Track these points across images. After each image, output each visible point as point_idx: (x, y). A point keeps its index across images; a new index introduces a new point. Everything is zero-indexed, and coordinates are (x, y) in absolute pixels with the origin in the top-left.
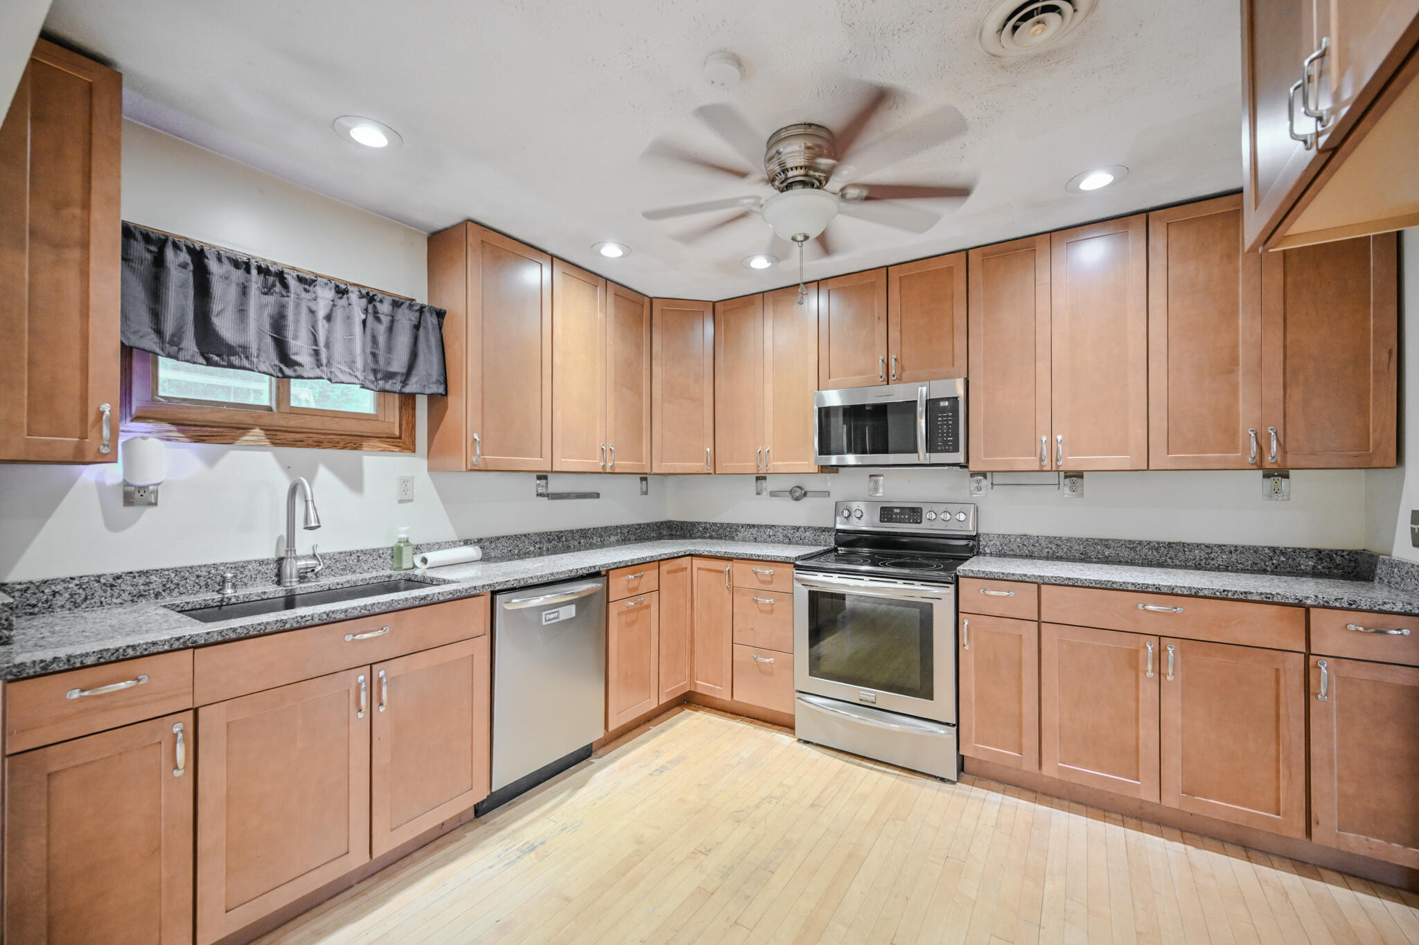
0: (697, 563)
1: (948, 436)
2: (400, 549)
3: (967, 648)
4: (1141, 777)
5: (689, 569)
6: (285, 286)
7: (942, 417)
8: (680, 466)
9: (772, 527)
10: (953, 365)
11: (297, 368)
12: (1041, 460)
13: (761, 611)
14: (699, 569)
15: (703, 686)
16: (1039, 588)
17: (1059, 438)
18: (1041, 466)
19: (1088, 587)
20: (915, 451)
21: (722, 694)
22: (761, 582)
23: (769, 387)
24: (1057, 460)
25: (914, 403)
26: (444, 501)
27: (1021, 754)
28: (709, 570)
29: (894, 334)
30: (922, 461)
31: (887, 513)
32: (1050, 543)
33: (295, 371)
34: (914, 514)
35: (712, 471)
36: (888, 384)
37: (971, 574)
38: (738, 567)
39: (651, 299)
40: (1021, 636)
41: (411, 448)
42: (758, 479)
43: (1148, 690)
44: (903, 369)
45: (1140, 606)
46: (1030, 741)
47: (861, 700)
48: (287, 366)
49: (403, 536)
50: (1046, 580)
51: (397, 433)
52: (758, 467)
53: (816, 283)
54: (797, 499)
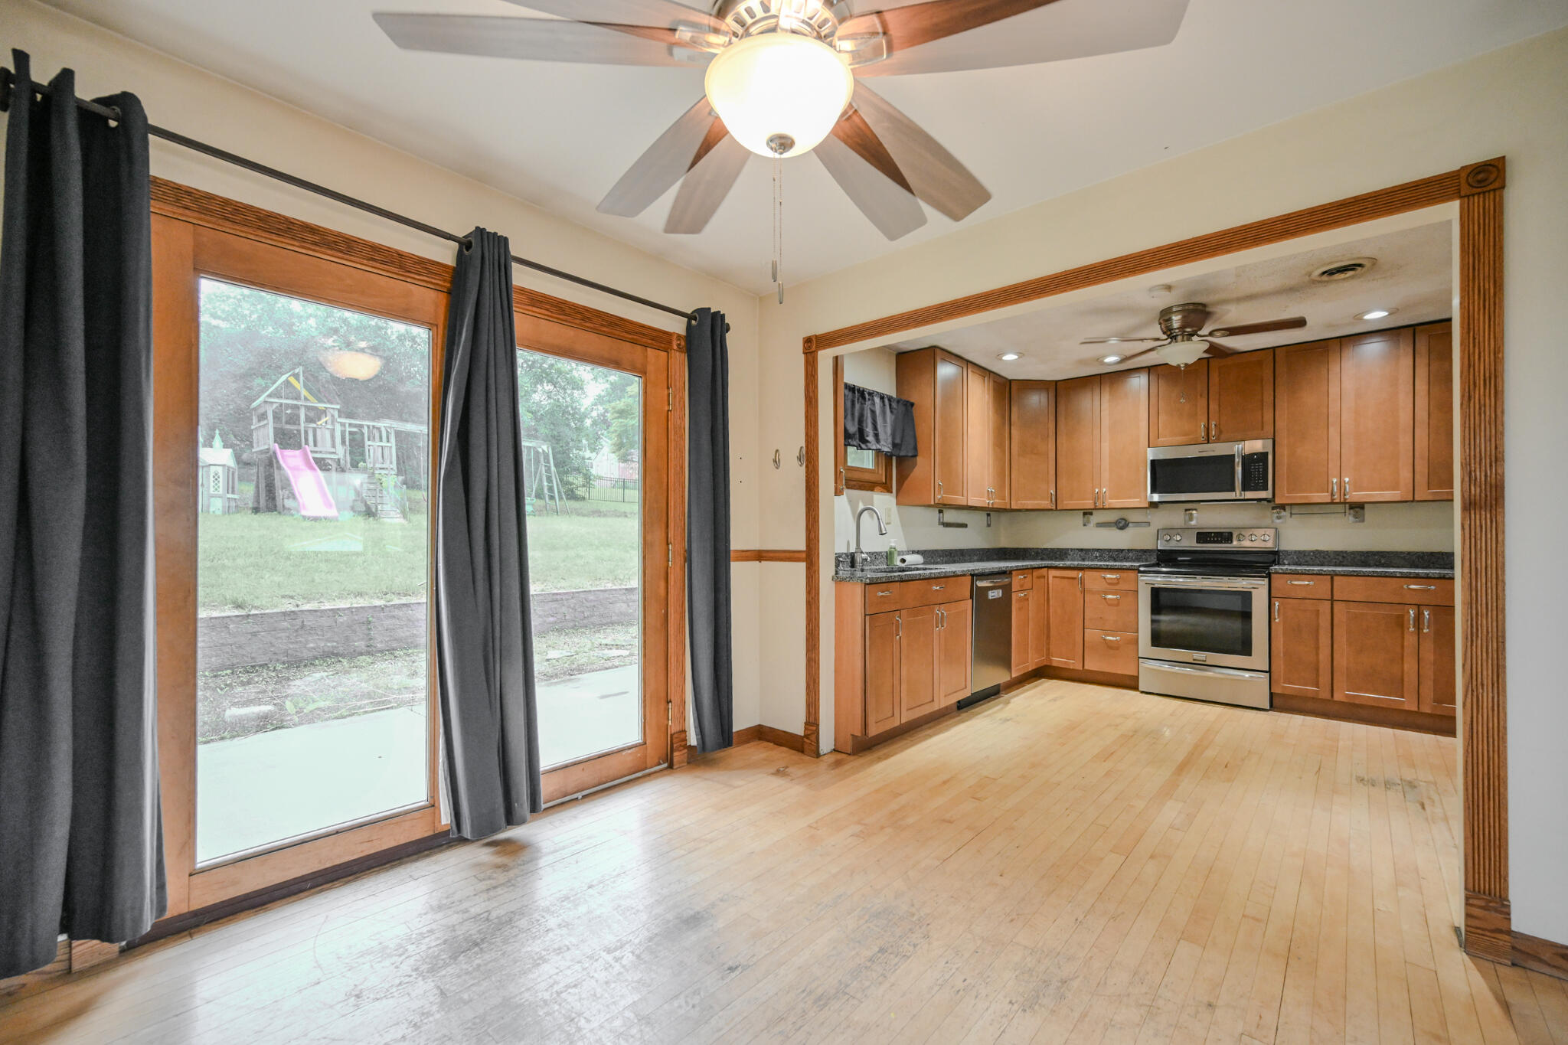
0: (1053, 573)
1: (1259, 479)
2: (891, 553)
3: (1277, 620)
4: (1405, 695)
5: (1046, 577)
6: (864, 398)
7: (1255, 466)
8: (1030, 504)
9: (1098, 550)
10: (1262, 429)
11: (868, 444)
12: (1332, 495)
13: (1109, 605)
14: (1054, 577)
15: (1057, 661)
16: (1332, 578)
17: (1347, 479)
18: (1332, 500)
19: (1368, 576)
20: (1233, 489)
21: (1075, 664)
22: (1109, 584)
23: (1106, 446)
24: (1345, 495)
25: (1233, 456)
26: (902, 526)
27: (1318, 688)
28: (1064, 578)
29: (1213, 406)
30: (1238, 497)
31: (1202, 537)
32: (1338, 555)
33: (867, 446)
34: (1227, 537)
35: (1054, 508)
36: (1208, 443)
37: (1280, 571)
38: (1088, 574)
39: (1010, 381)
40: (1318, 611)
41: (890, 491)
42: (1085, 514)
43: (1410, 640)
44: (1221, 432)
45: (1405, 586)
46: (1324, 679)
47: (1194, 660)
48: (863, 443)
49: (893, 544)
50: (1338, 573)
51: (884, 481)
52: (1095, 503)
53: (1147, 369)
54: (1122, 528)
